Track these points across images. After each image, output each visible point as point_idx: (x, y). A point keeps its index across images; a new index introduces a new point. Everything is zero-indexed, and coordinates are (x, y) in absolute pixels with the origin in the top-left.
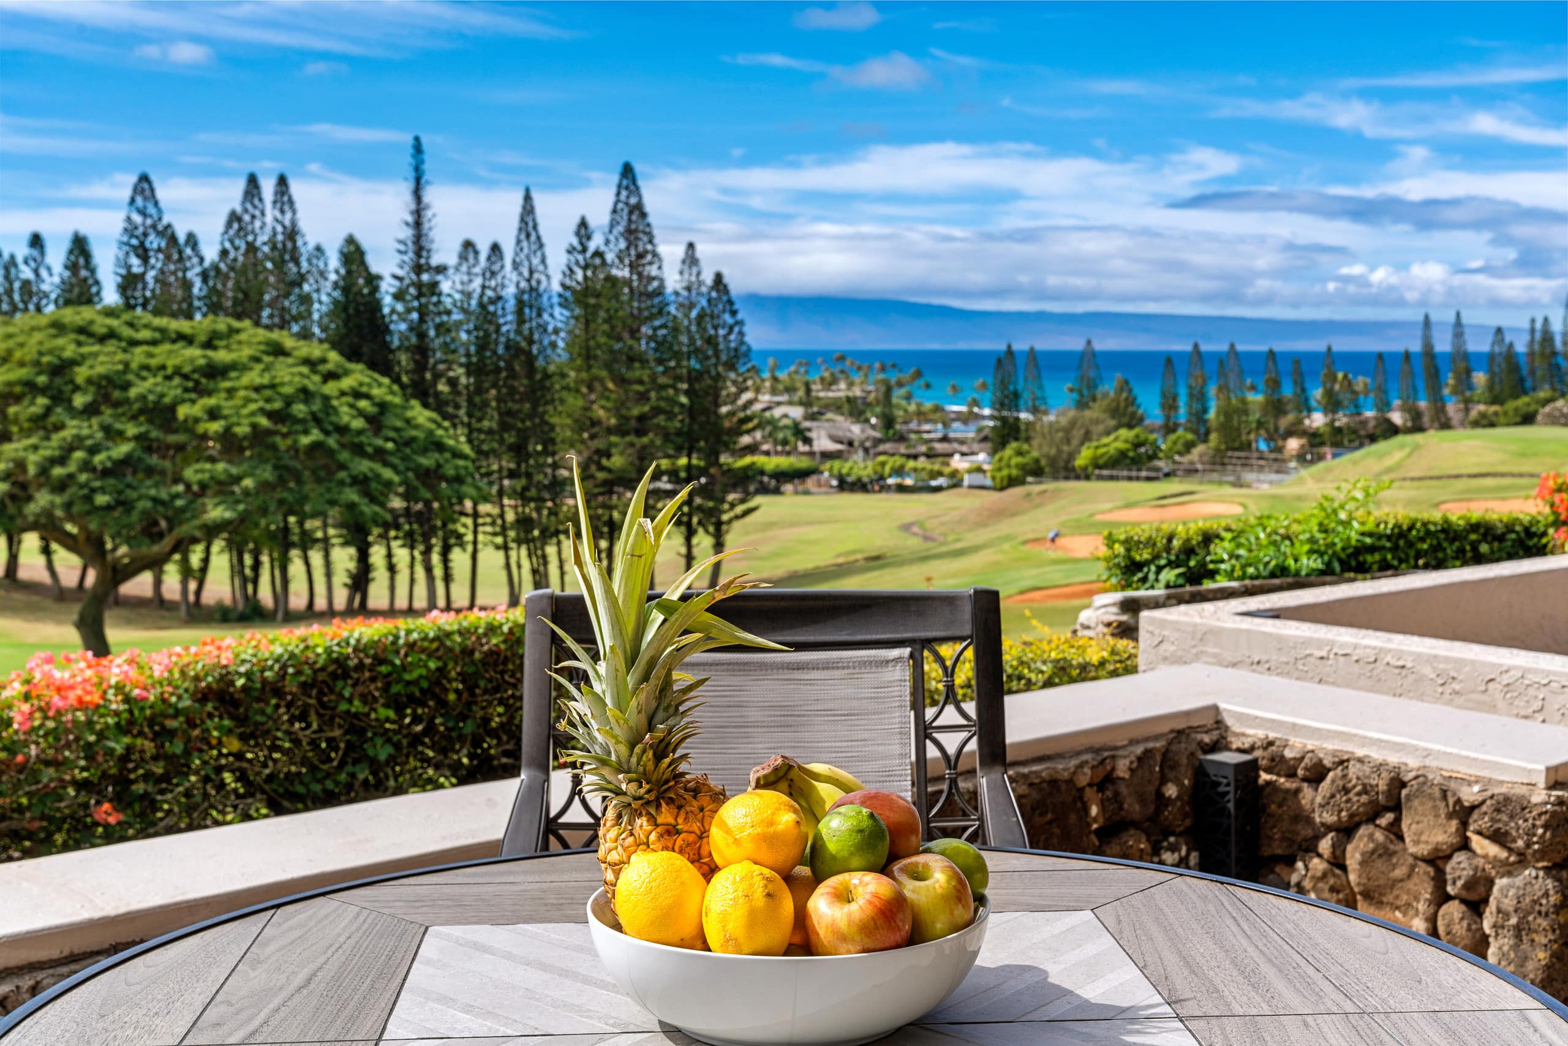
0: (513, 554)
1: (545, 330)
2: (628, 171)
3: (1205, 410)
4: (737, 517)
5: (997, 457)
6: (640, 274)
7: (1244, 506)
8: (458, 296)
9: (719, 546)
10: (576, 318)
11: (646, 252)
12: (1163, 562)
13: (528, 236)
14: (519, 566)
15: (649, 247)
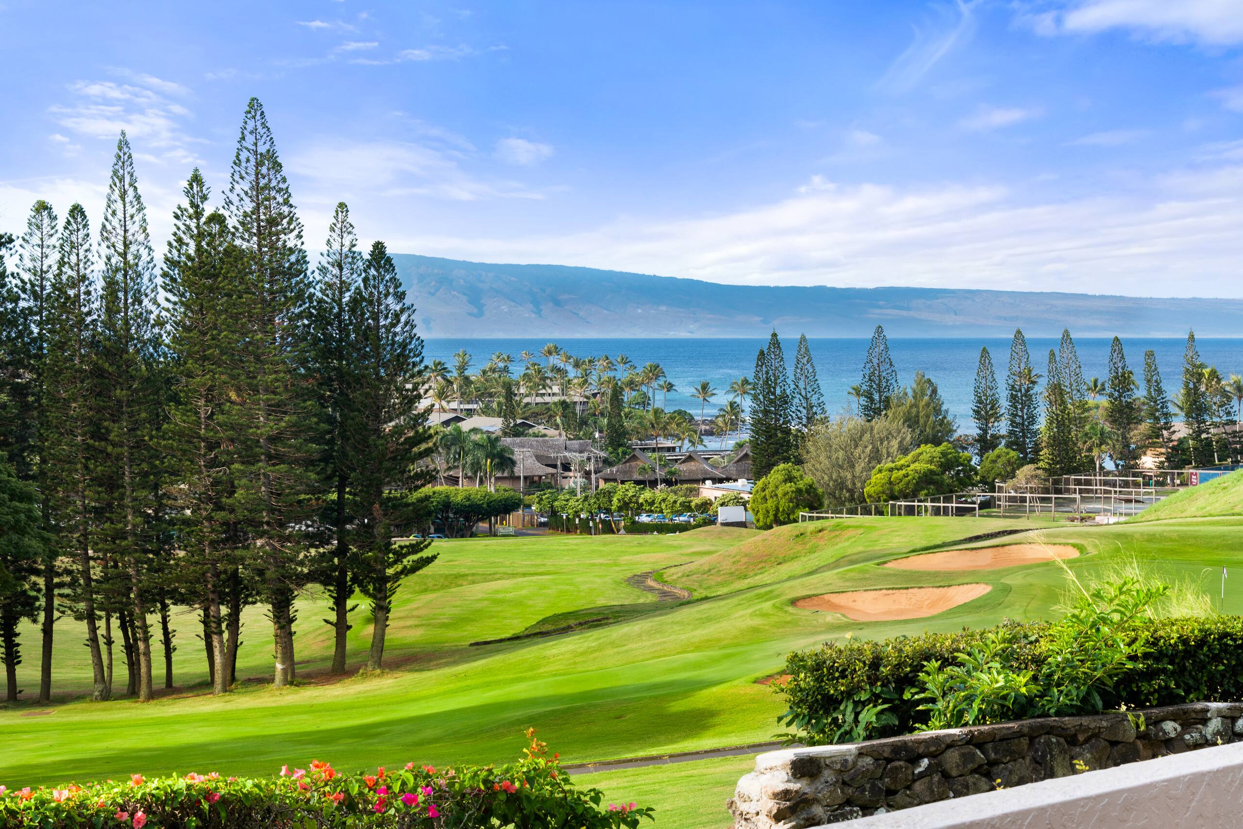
0: (101, 624)
1: (147, 320)
2: (254, 107)
3: (1032, 419)
4: (406, 572)
5: (760, 483)
6: (272, 246)
7: (1081, 548)
8: (26, 277)
9: (381, 610)
10: (187, 306)
11: (282, 216)
12: (864, 696)
13: (123, 196)
14: (109, 642)
15: (285, 209)
